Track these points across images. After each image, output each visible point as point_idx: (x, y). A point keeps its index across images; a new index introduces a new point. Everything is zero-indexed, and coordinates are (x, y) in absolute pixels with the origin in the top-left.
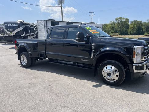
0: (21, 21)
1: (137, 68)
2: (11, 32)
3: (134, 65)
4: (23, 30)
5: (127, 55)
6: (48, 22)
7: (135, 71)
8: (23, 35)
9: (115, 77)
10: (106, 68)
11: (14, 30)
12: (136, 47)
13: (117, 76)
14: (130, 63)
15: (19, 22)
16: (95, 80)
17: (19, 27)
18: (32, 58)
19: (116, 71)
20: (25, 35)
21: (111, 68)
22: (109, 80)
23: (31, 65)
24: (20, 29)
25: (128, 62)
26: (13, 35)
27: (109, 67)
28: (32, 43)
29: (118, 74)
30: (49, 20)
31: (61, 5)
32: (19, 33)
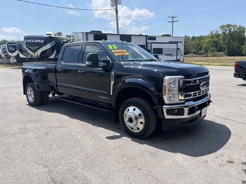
0: (51, 34)
2: (35, 51)
4: (52, 49)
5: (156, 93)
6: (89, 35)
8: (52, 57)
9: (139, 126)
11: (38, 49)
12: (167, 78)
13: (141, 123)
14: (158, 103)
15: (48, 36)
16: (119, 129)
17: (45, 44)
18: (42, 92)
19: (140, 115)
20: (56, 56)
21: (134, 110)
22: (132, 129)
24: (48, 46)
25: (156, 101)
26: (37, 56)
27: (131, 108)
29: (143, 120)
30: (92, 32)
31: (116, 7)
32: (45, 53)
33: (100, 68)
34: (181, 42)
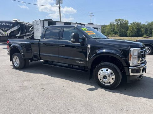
0: (16, 20)
1: (133, 71)
2: (5, 31)
3: (130, 68)
4: (18, 30)
5: (123, 57)
7: (131, 74)
8: (18, 35)
9: (111, 80)
10: (102, 71)
11: (8, 30)
13: (113, 79)
15: (14, 21)
16: (91, 83)
17: (13, 26)
18: (25, 59)
19: (112, 74)
20: (21, 35)
21: (107, 70)
22: (105, 83)
23: (24, 66)
24: (15, 28)
25: (124, 64)
26: (7, 35)
27: (104, 70)
28: (25, 44)
29: (114, 77)
30: (46, 20)
32: (13, 33)
33: (79, 43)
34: (99, 28)
